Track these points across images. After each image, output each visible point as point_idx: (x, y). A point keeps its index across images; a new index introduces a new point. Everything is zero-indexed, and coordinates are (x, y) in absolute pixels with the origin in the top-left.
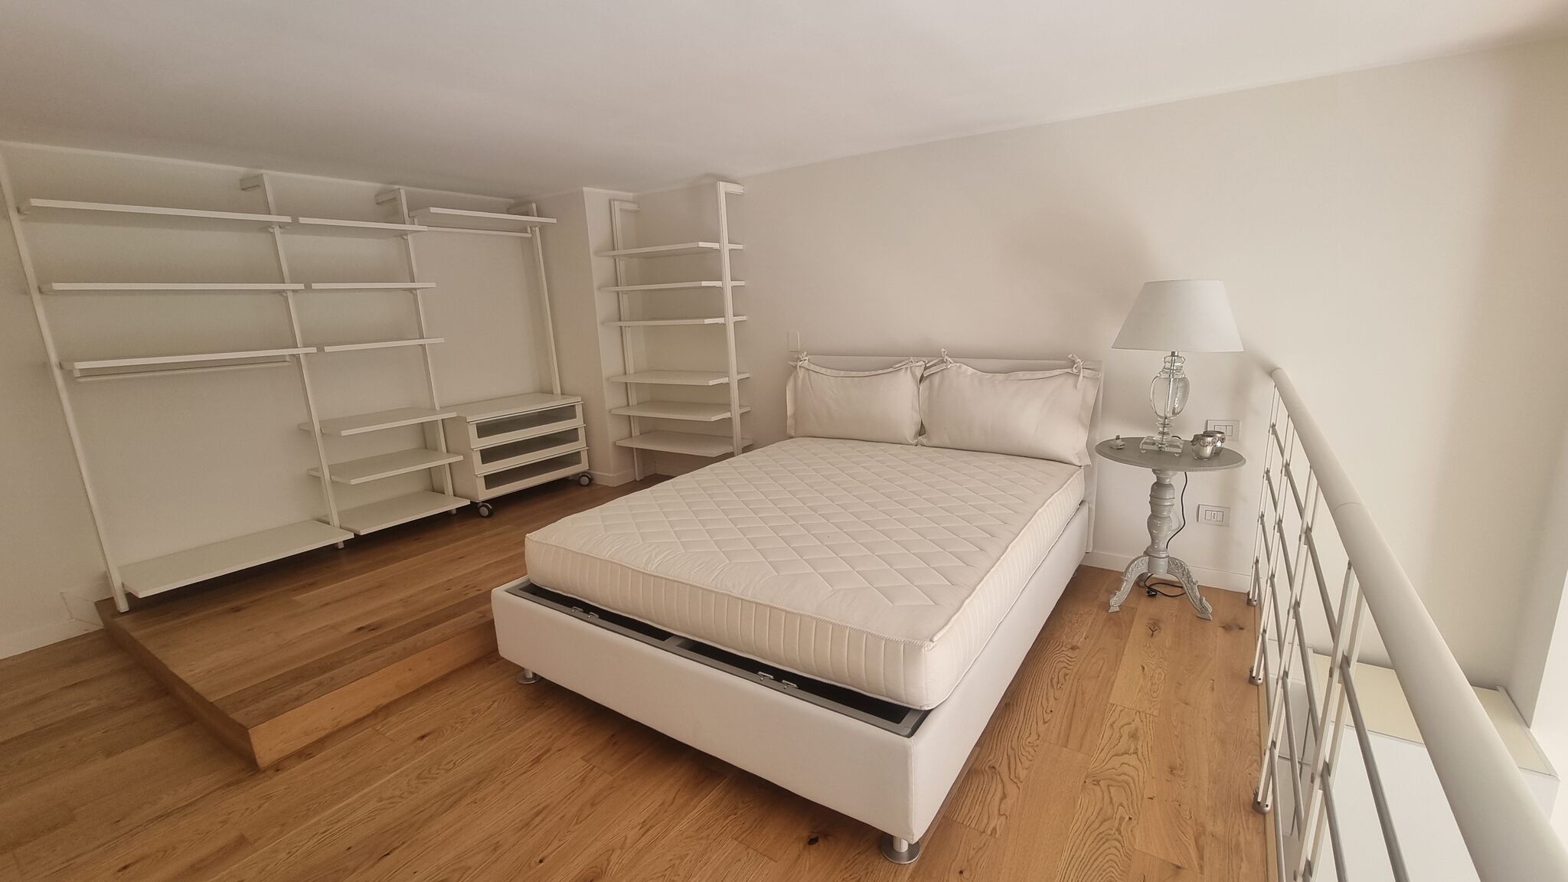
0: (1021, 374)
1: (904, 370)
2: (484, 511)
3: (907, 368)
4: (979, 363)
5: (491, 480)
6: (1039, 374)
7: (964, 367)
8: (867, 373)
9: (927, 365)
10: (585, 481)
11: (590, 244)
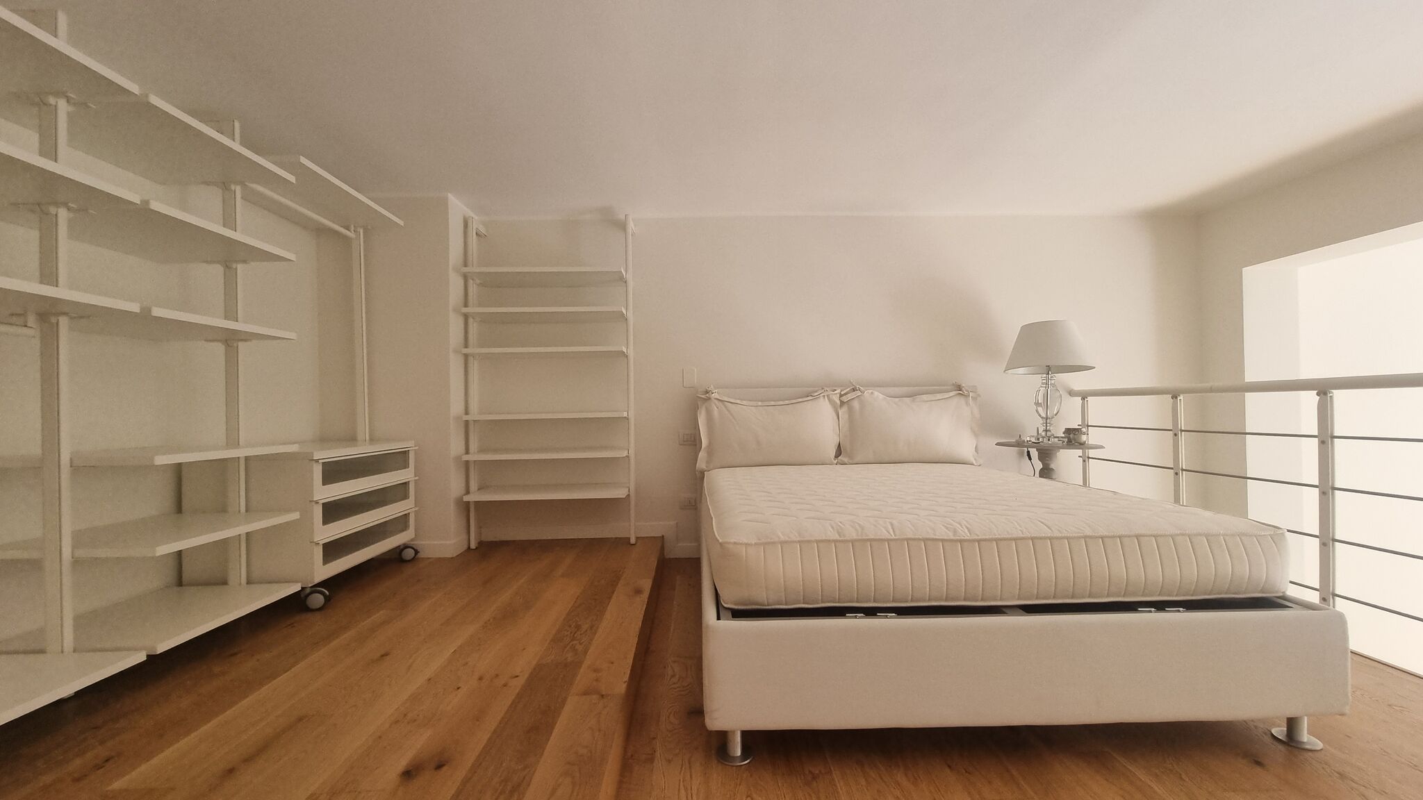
0: (925, 397)
1: (822, 398)
2: (317, 600)
3: (824, 396)
4: (891, 390)
5: (332, 550)
6: (939, 396)
7: (876, 393)
8: (787, 402)
9: (842, 393)
10: (409, 554)
11: (450, 258)
